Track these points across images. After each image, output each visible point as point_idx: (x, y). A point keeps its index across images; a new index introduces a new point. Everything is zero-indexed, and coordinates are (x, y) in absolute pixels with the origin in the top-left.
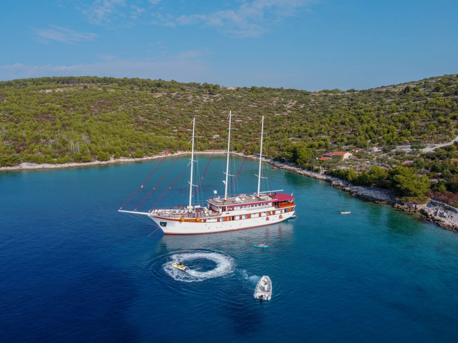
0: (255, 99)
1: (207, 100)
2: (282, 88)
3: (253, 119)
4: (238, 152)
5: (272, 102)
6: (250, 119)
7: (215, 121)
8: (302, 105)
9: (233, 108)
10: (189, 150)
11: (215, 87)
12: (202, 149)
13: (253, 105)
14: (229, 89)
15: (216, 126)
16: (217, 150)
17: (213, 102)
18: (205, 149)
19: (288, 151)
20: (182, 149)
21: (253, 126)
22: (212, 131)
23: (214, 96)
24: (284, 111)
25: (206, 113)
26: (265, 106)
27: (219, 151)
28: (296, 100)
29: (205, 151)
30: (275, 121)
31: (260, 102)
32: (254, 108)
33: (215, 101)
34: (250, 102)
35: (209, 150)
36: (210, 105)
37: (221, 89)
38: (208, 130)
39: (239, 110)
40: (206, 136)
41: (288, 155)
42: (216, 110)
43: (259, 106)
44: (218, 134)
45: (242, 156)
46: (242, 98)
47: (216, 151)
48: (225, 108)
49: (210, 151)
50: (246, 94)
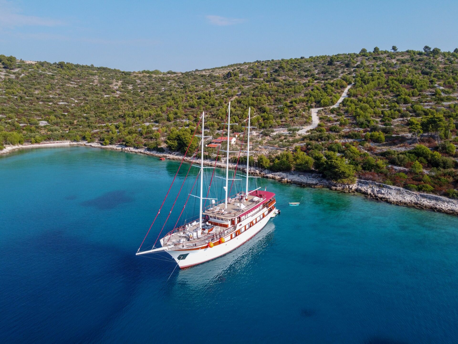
0: (71, 77)
1: (5, 75)
2: (92, 65)
3: (80, 101)
4: (89, 143)
5: (93, 82)
6: (76, 101)
7: (31, 104)
8: (129, 86)
9: (48, 87)
10: (19, 143)
11: (11, 59)
12: (37, 141)
13: (72, 84)
14: (28, 63)
15: (35, 109)
16: (58, 141)
17: (15, 79)
18: (41, 141)
19: (171, 139)
20: (10, 143)
21: (85, 110)
22: (34, 116)
23: (13, 71)
24: (112, 92)
25: (13, 93)
26: (86, 85)
27: (61, 142)
28: (120, 80)
29: (41, 143)
30: (109, 103)
31: (78, 80)
32: (74, 87)
33: (17, 78)
34: (66, 81)
35: (46, 141)
36: (12, 83)
37: (17, 62)
38: (28, 116)
39: (56, 90)
40: (30, 124)
41: (172, 143)
42: (25, 90)
43: (80, 86)
44: (45, 120)
45: (99, 147)
46: (53, 75)
47: (57, 143)
48: (36, 87)
49: (49, 143)
50: (55, 70)
